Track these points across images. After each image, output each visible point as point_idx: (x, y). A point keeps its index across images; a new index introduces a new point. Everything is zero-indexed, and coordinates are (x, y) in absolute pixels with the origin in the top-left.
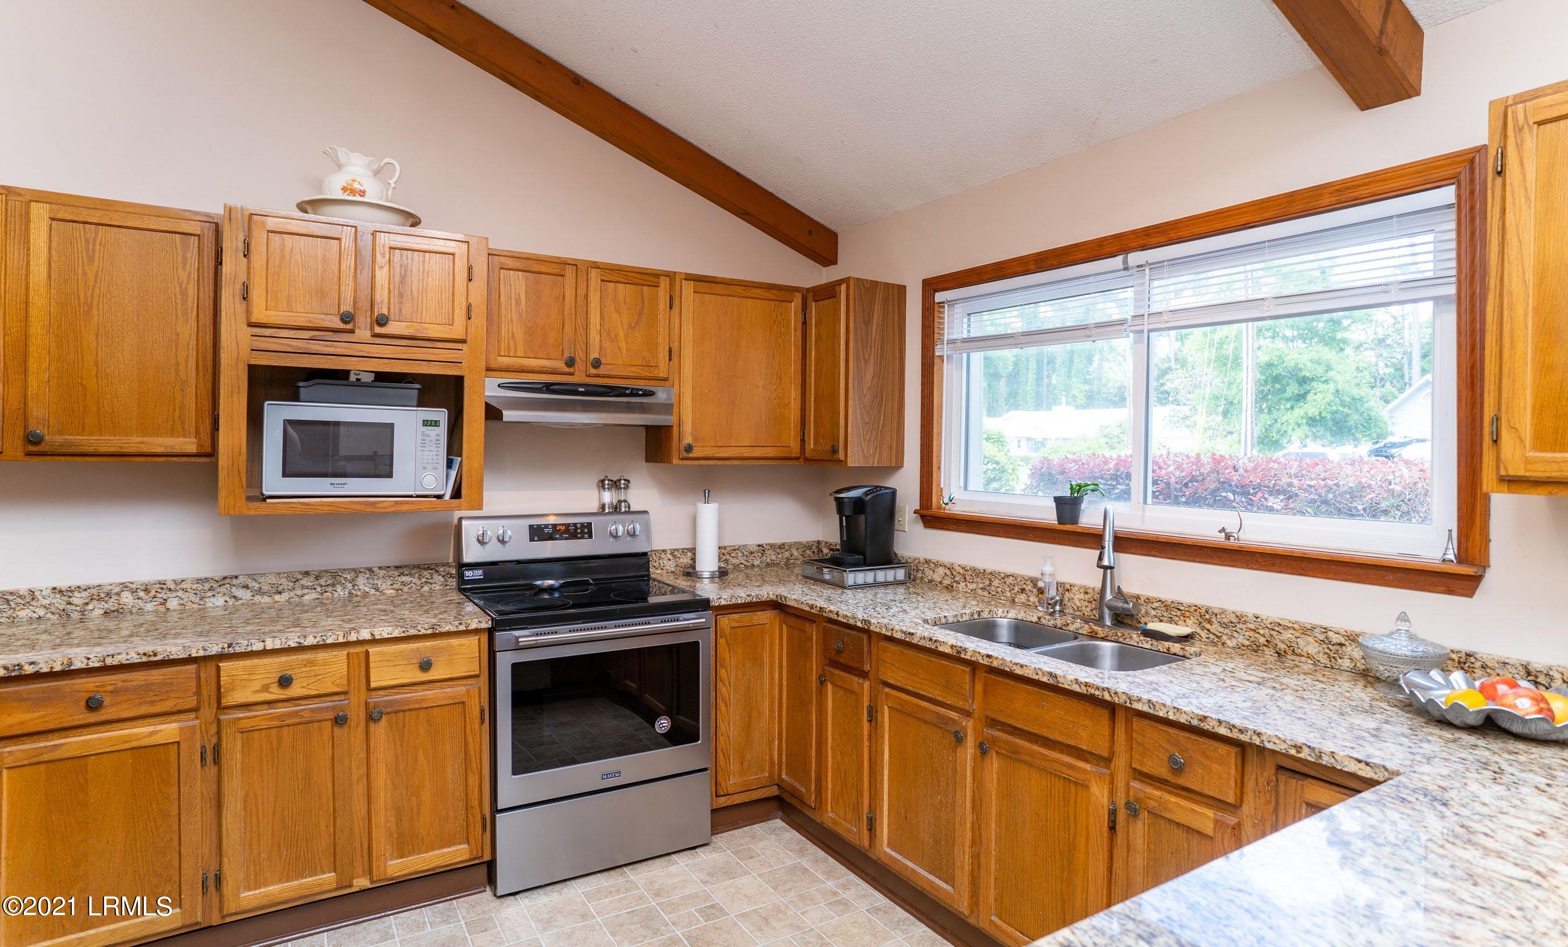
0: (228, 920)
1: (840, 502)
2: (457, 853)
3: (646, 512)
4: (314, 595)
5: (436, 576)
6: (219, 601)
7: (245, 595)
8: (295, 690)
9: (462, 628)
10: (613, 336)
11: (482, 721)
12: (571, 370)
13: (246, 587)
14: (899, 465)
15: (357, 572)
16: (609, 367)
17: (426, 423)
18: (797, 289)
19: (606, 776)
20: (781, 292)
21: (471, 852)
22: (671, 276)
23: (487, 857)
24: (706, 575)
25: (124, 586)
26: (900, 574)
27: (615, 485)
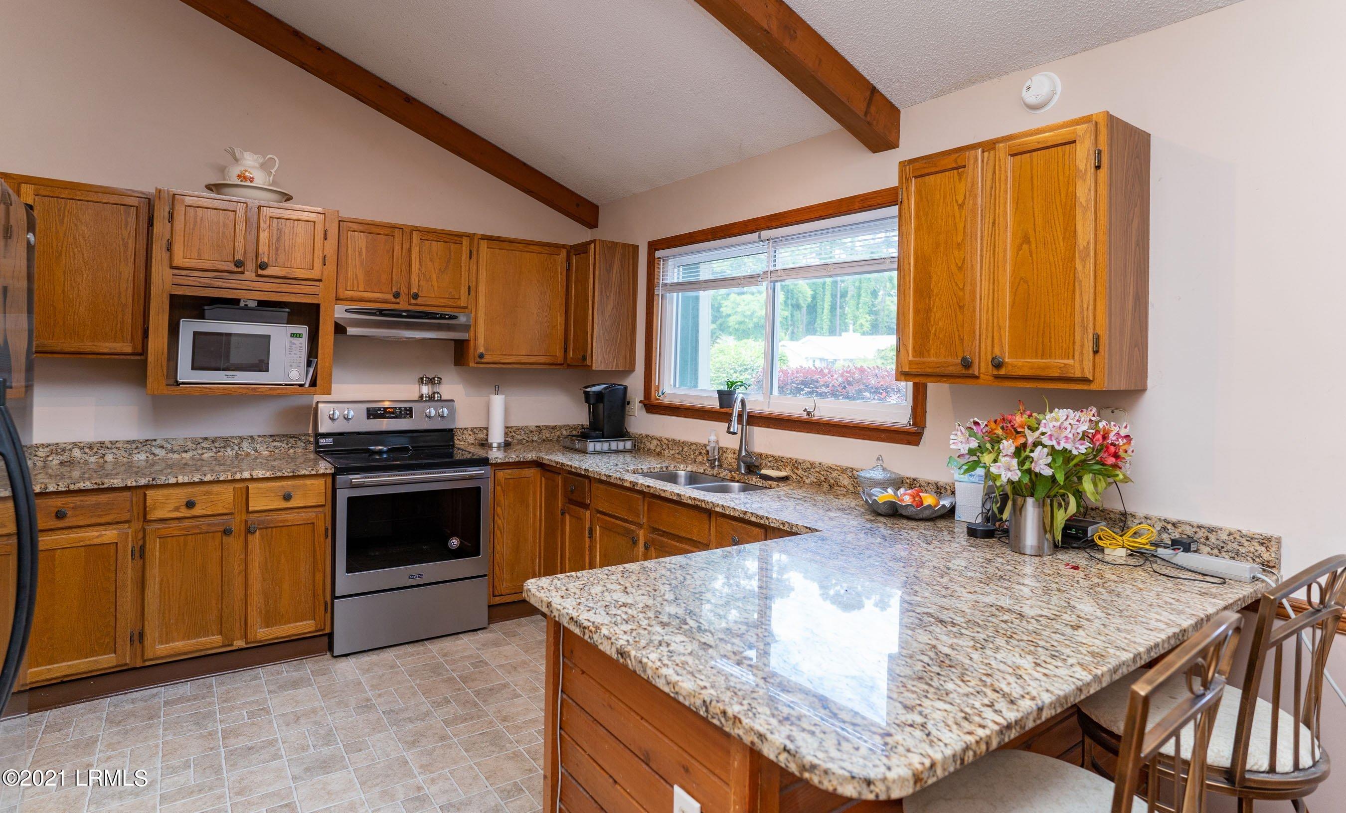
0: (147, 664)
1: (587, 394)
2: (306, 626)
3: (452, 401)
4: (211, 454)
5: (299, 443)
6: (142, 456)
7: (161, 453)
8: (196, 511)
9: (313, 472)
10: (428, 277)
11: (327, 536)
12: (398, 300)
13: (162, 447)
14: (631, 369)
15: (242, 438)
16: (424, 299)
17: (292, 335)
18: (563, 246)
19: (412, 577)
20: (553, 247)
21: (317, 626)
22: (470, 236)
23: (328, 631)
24: (495, 445)
25: (75, 445)
26: (629, 445)
27: (431, 381)
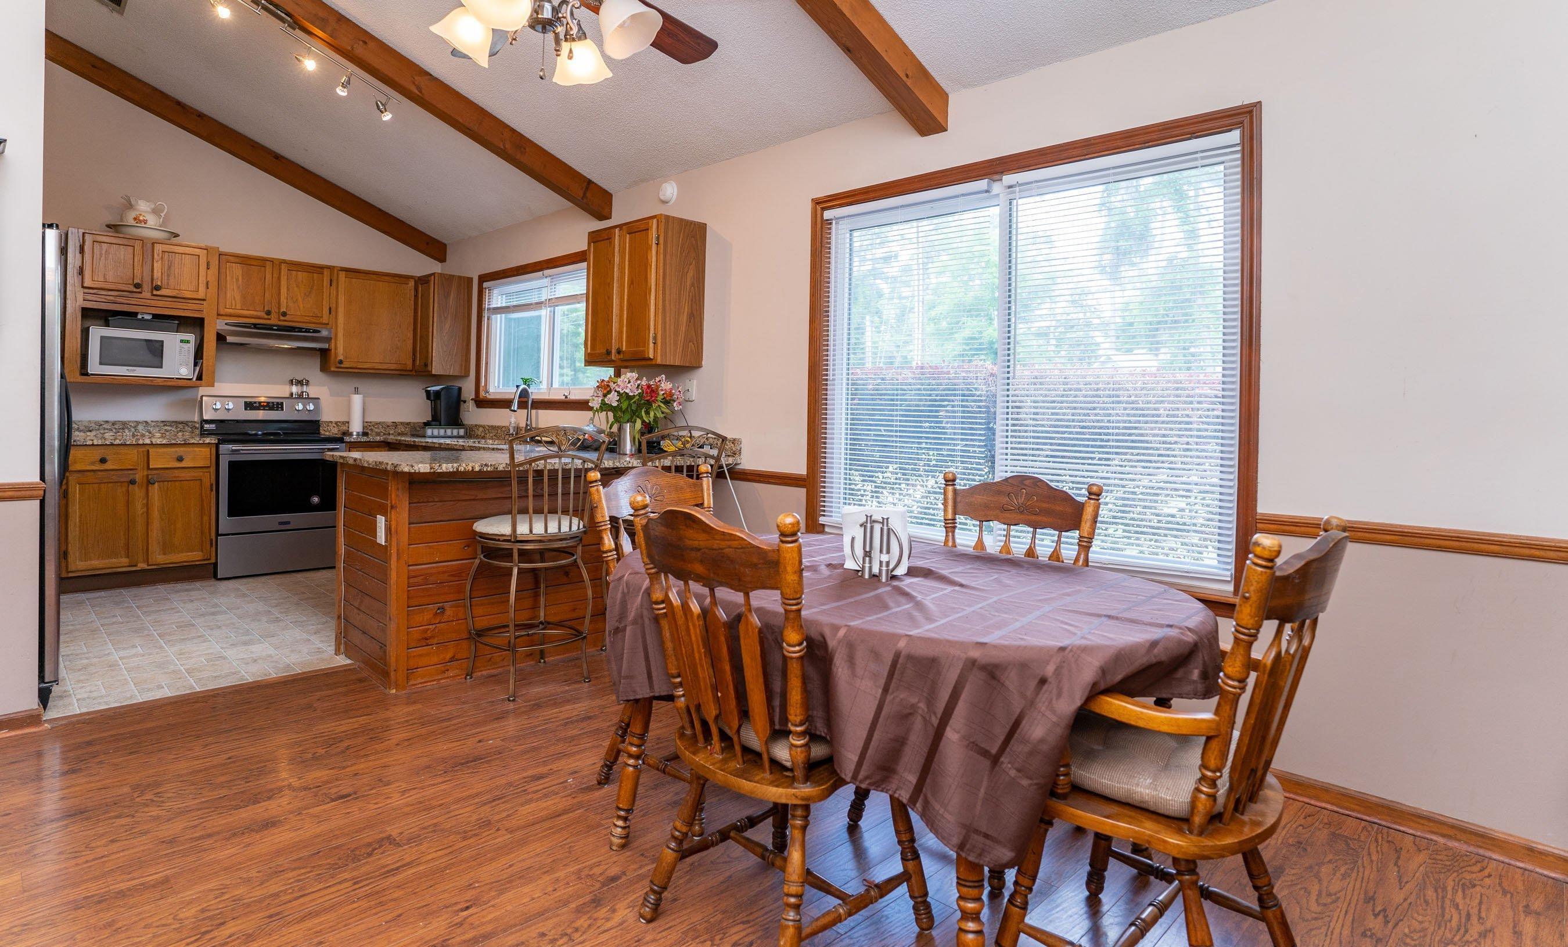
0: (71, 575)
1: (429, 393)
2: (195, 556)
3: (318, 399)
4: (111, 434)
5: (186, 427)
8: (108, 466)
9: (200, 443)
10: (295, 299)
11: (211, 489)
12: (269, 317)
14: (465, 375)
15: (138, 423)
16: (292, 316)
17: (182, 341)
18: (412, 277)
19: (281, 523)
20: (402, 279)
21: (204, 557)
22: (331, 268)
23: (213, 560)
24: (355, 432)
26: (462, 432)
27: (300, 383)
